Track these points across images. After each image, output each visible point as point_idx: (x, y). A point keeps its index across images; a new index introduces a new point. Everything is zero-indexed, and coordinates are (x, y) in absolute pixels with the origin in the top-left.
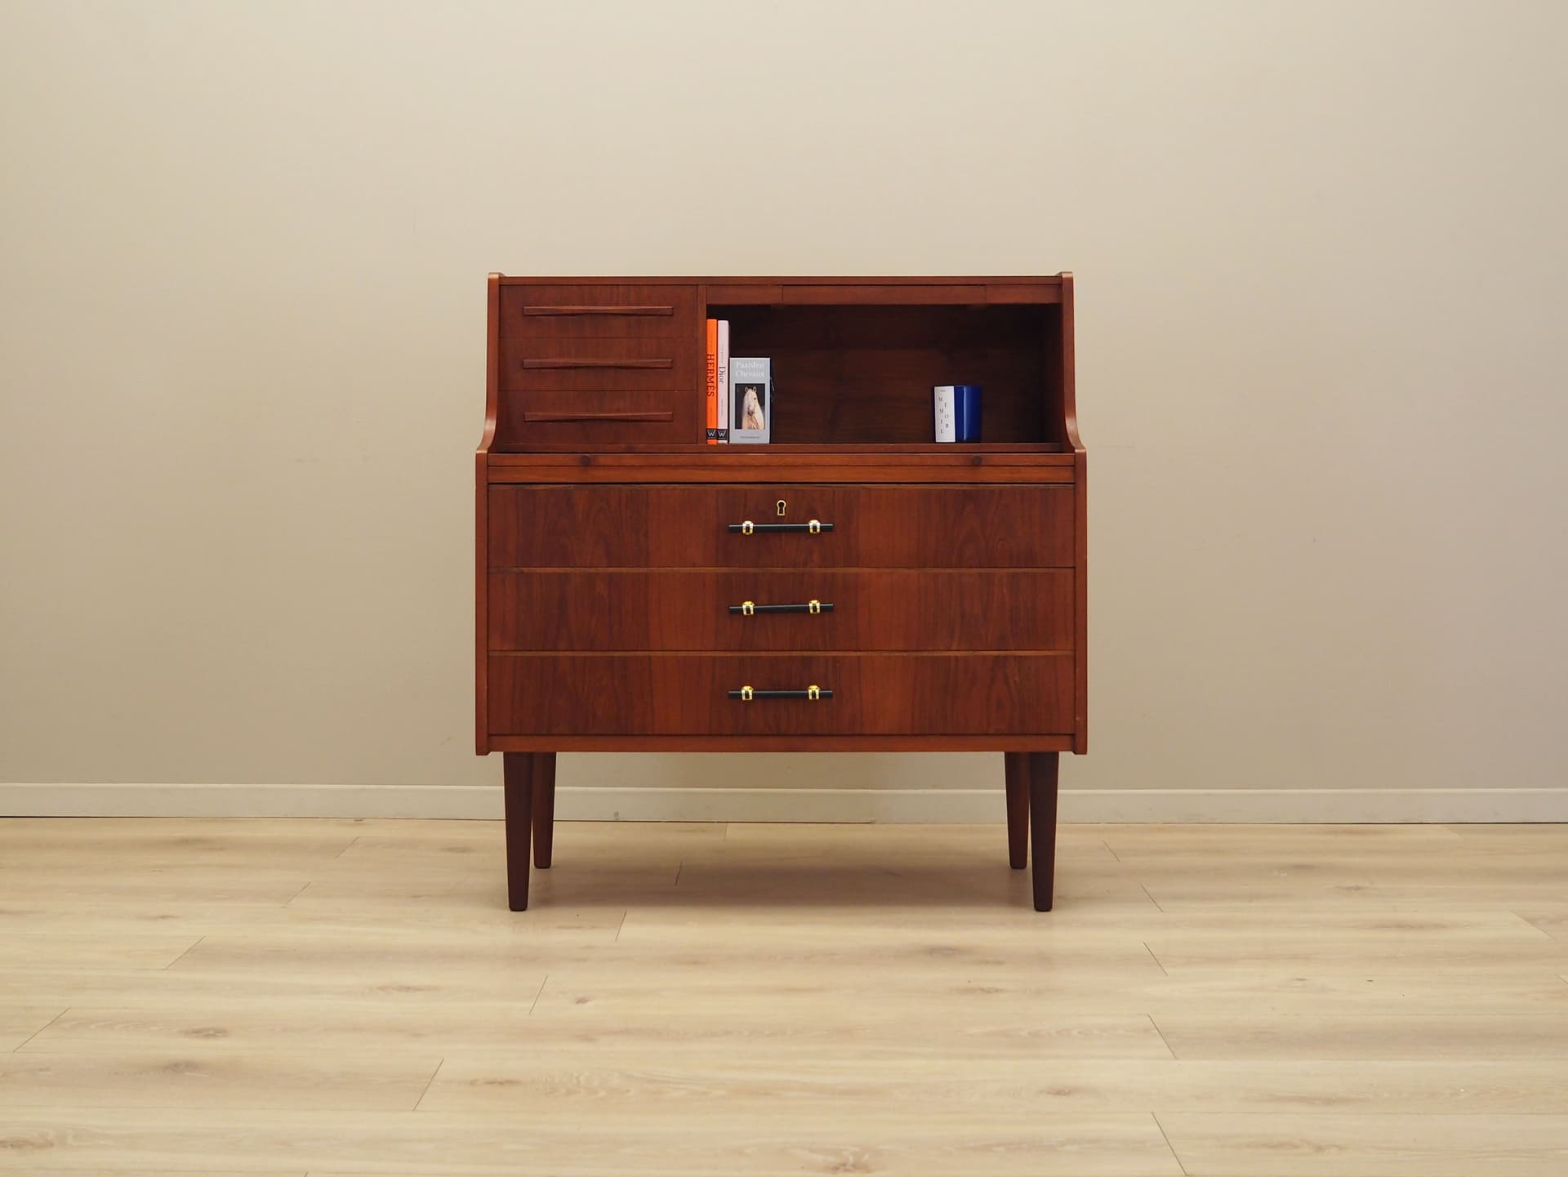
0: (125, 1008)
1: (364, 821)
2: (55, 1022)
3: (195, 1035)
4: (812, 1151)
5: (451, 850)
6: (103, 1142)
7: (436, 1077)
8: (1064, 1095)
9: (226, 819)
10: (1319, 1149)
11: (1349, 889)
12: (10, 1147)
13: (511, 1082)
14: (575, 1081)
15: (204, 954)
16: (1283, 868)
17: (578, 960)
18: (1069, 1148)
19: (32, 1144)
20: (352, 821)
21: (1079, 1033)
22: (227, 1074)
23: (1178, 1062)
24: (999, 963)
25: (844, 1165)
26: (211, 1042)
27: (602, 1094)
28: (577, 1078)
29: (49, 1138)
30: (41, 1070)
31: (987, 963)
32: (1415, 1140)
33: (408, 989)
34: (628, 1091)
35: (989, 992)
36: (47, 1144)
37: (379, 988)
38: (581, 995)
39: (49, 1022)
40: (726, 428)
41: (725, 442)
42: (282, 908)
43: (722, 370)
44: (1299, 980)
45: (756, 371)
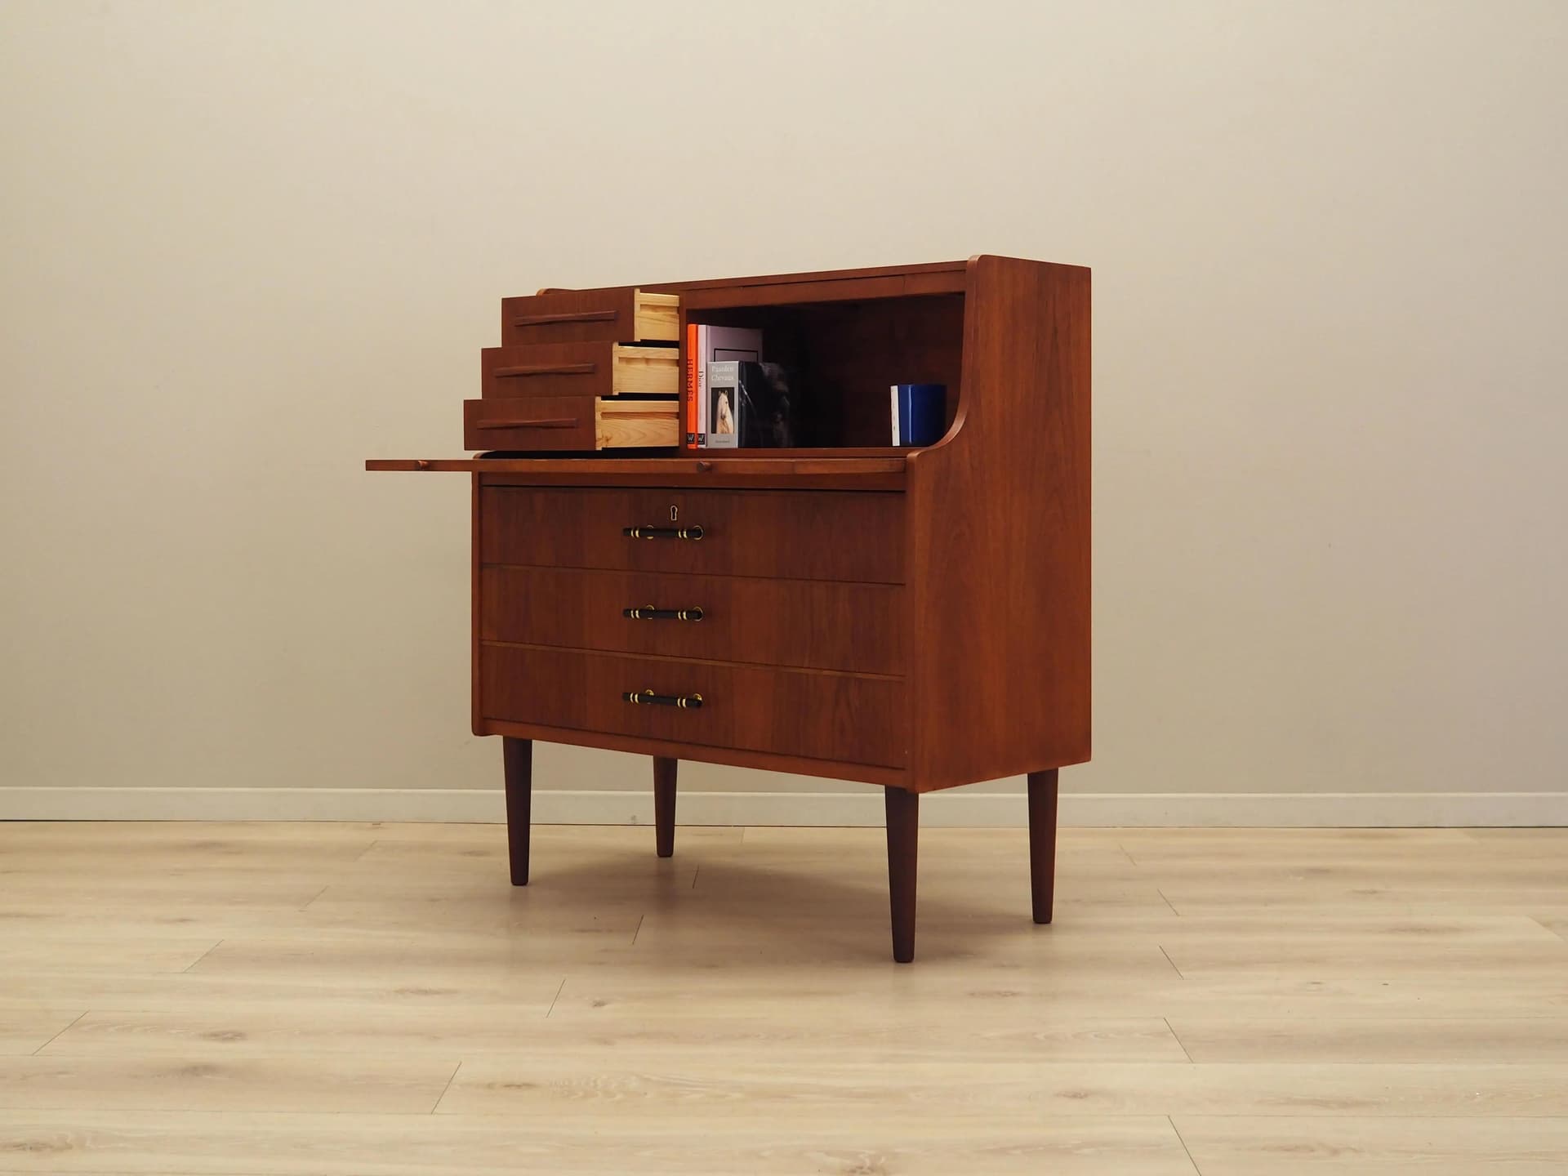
0: (144, 1011)
1: (382, 825)
2: (74, 1025)
3: (214, 1038)
4: (828, 1153)
5: (471, 853)
6: (121, 1145)
7: (454, 1081)
8: (1081, 1098)
9: (244, 823)
10: (1335, 1152)
11: (1365, 892)
12: (28, 1150)
13: (529, 1086)
14: (592, 1084)
15: (220, 958)
16: (1297, 872)
17: (595, 963)
18: (1086, 1151)
19: (51, 1147)
20: (369, 825)
21: (1096, 1036)
22: (243, 1077)
23: (1194, 1065)
24: (1016, 966)
25: (861, 1168)
26: (230, 1045)
27: (619, 1097)
28: (595, 1081)
29: (68, 1141)
30: (60, 1073)
32: (1430, 1144)
33: (426, 992)
34: (646, 1094)
35: (1006, 996)
36: (64, 1147)
37: (397, 992)
38: (598, 999)
39: (68, 1025)
40: (704, 432)
41: (703, 446)
42: (300, 911)
43: (701, 374)
44: (1314, 983)
45: (727, 374)
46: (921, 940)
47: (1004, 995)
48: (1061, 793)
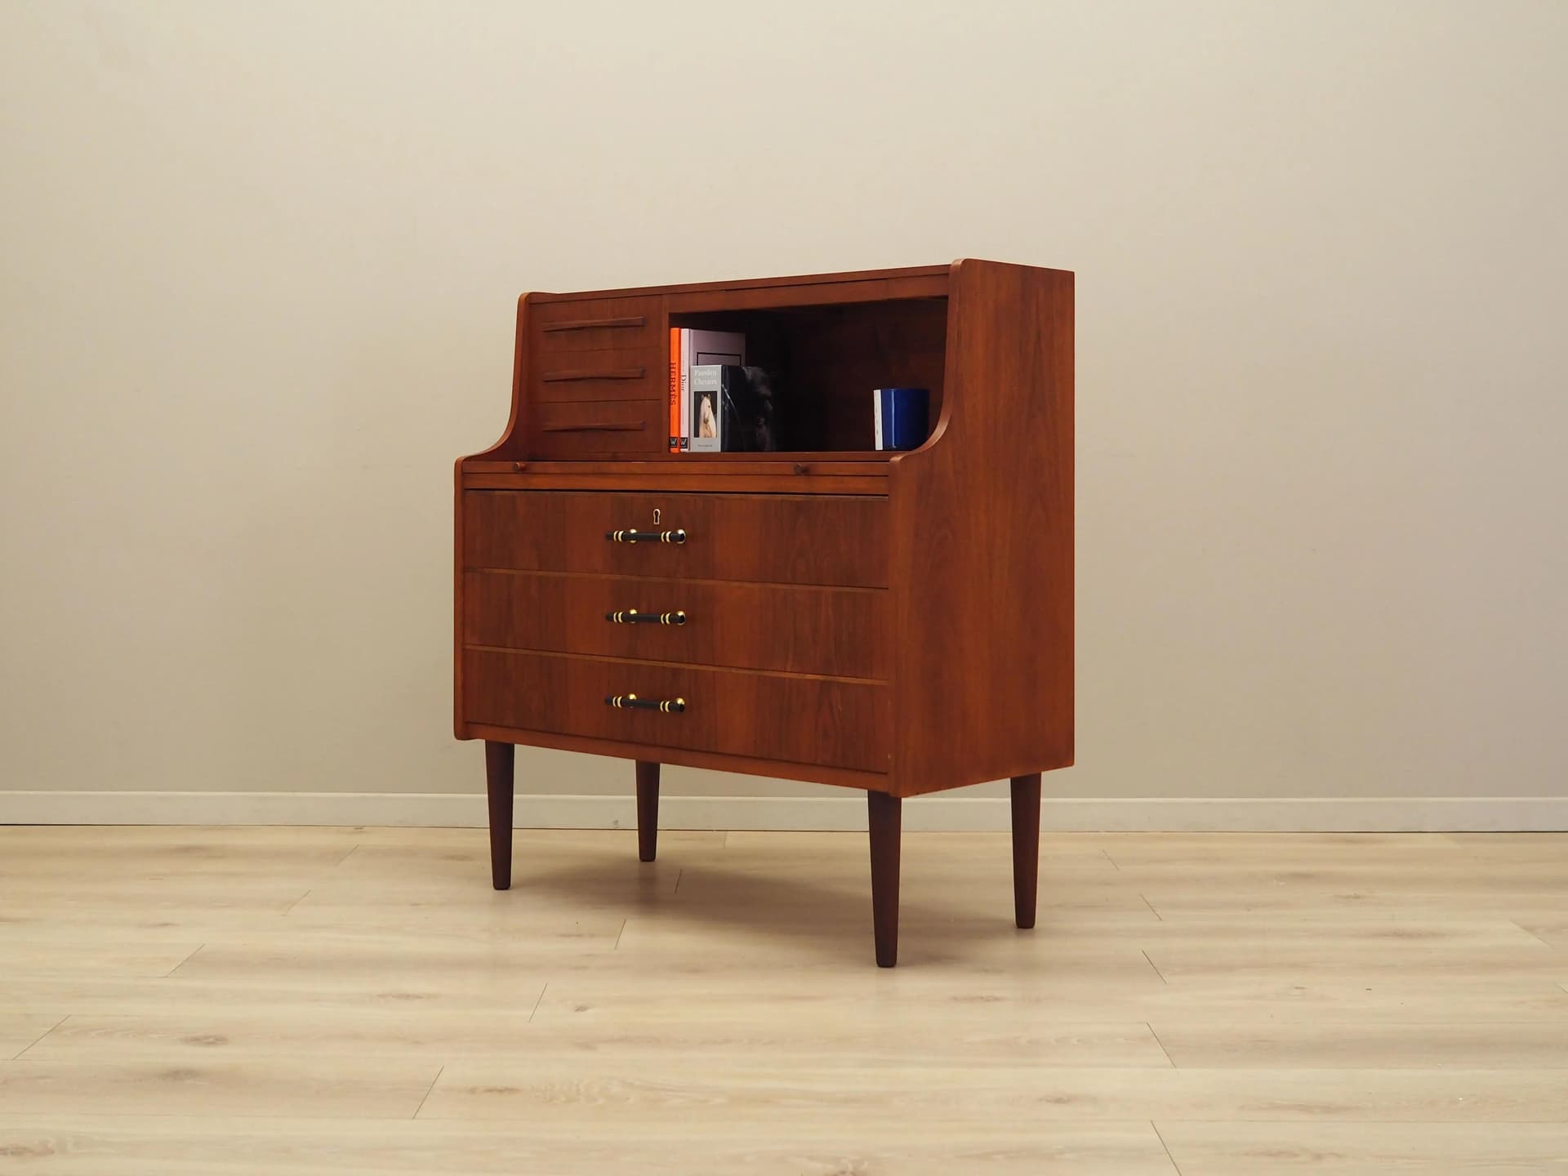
0: (125, 1016)
1: (365, 829)
2: (56, 1030)
3: (195, 1042)
4: (811, 1158)
5: (452, 858)
7: (435, 1086)
8: (1063, 1102)
9: (225, 827)
10: (1317, 1157)
11: (1348, 897)
12: (10, 1154)
13: (511, 1090)
14: (574, 1089)
16: (1281, 877)
17: (576, 968)
19: (32, 1152)
20: (352, 829)
21: (1079, 1041)
23: (1177, 1070)
24: (1000, 972)
26: (211, 1050)
27: (602, 1101)
28: (577, 1086)
29: (50, 1145)
30: (41, 1077)
31: (986, 971)
32: (1414, 1149)
33: (408, 997)
34: (628, 1098)
35: (988, 1000)
36: (46, 1151)
37: (379, 995)
38: (580, 1003)
39: (49, 1029)
40: (687, 436)
41: (686, 450)
42: (282, 915)
43: (684, 378)
44: (1297, 988)
45: (709, 378)
46: (903, 944)
48: (1045, 797)
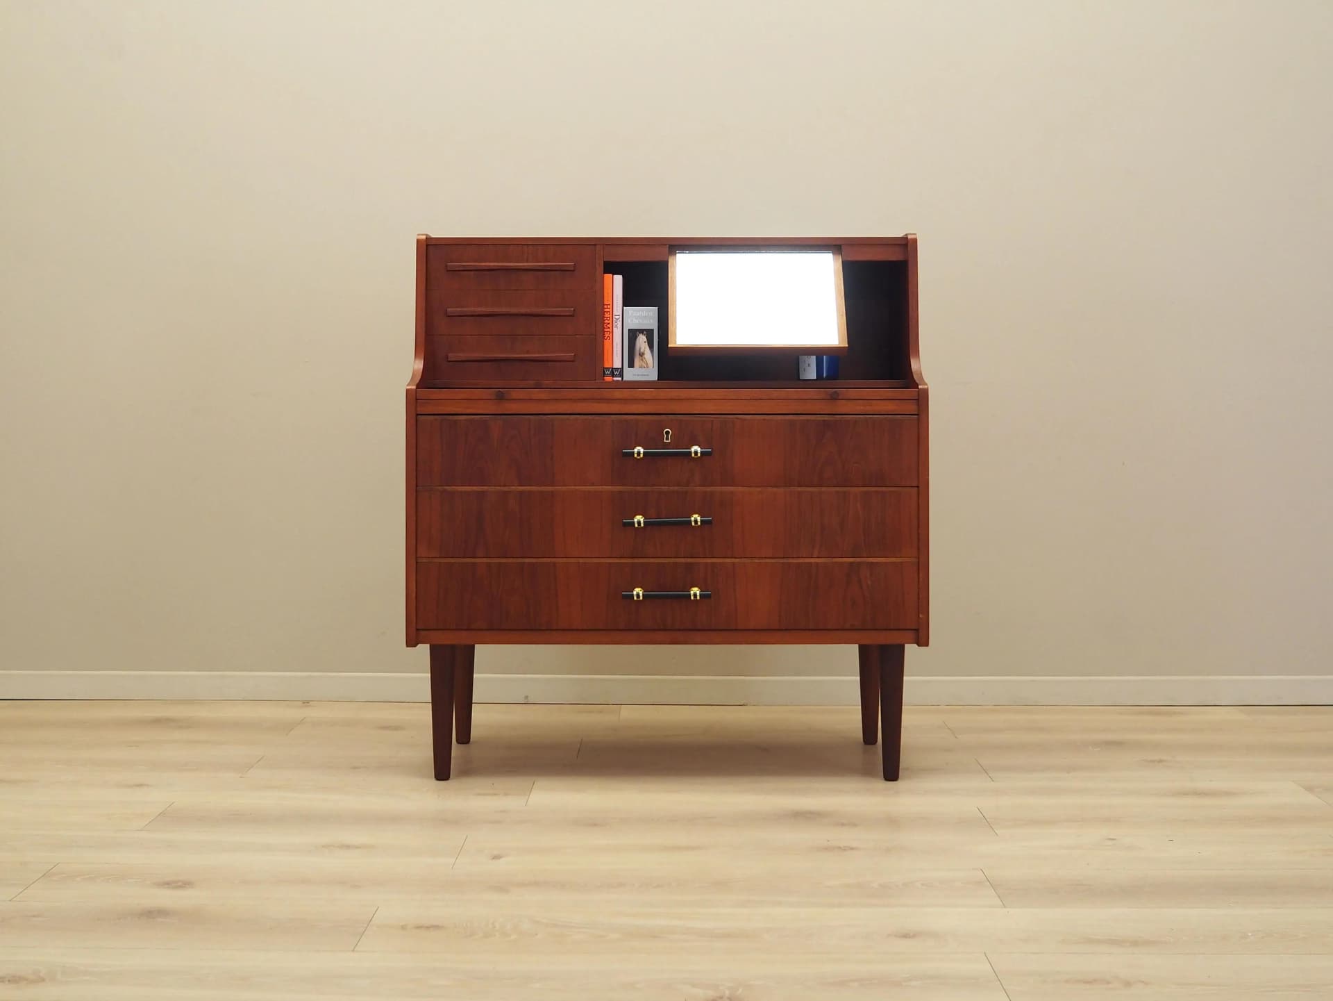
0: (106, 863)
1: (311, 703)
2: (46, 876)
3: (166, 886)
4: (693, 985)
5: (387, 728)
6: (87, 978)
7: (371, 923)
8: (910, 937)
10: (1127, 984)
11: (1153, 761)
12: (7, 982)
13: (436, 927)
14: (491, 926)
16: (1097, 744)
17: (494, 822)
18: (914, 983)
19: (26, 980)
20: (300, 703)
22: (192, 920)
24: (855, 825)
26: (180, 893)
27: (513, 937)
28: (493, 923)
29: (41, 975)
30: (34, 916)
31: (843, 825)
32: (1210, 978)
33: (348, 847)
34: (537, 934)
36: (39, 980)
37: (324, 846)
38: (496, 852)
39: (41, 875)
40: (620, 367)
41: (620, 379)
42: (241, 777)
43: (617, 317)
44: (1110, 840)
45: (645, 318)
47: (845, 849)
